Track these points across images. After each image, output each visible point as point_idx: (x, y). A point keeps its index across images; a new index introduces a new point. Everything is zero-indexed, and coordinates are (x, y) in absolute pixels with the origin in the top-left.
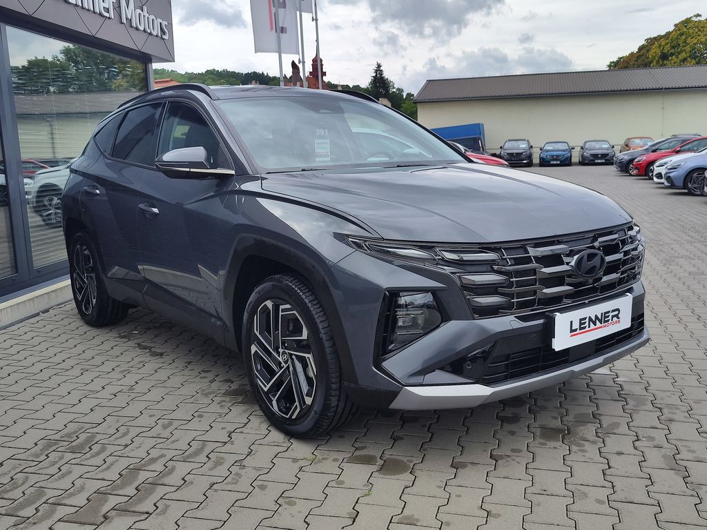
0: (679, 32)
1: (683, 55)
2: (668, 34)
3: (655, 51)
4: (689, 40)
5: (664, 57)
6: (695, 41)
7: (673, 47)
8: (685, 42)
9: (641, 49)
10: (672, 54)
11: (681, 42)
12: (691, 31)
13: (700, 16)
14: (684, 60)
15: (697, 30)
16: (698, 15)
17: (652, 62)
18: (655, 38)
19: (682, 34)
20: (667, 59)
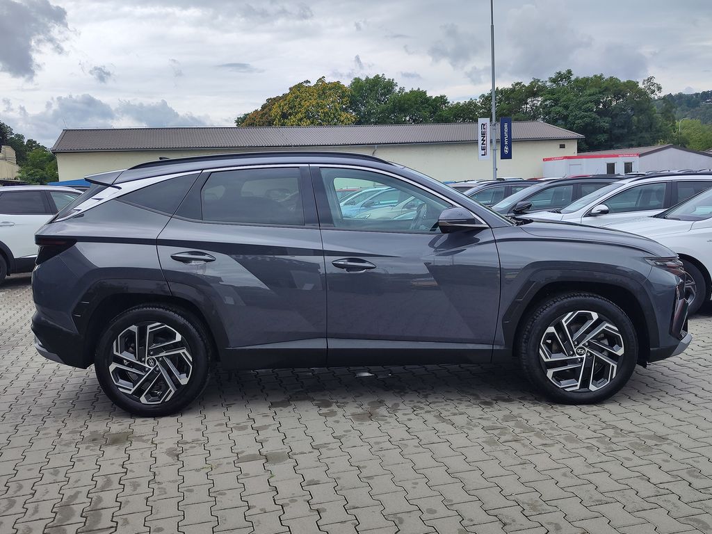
0: (294, 95)
1: (300, 115)
2: (285, 96)
3: (276, 111)
4: (303, 103)
5: (284, 116)
6: (308, 104)
7: (291, 108)
8: (300, 104)
9: (264, 107)
10: (290, 114)
11: (296, 104)
12: (304, 95)
13: (309, 82)
14: (301, 120)
15: (308, 95)
16: (308, 82)
17: (275, 119)
18: (274, 99)
19: (296, 97)
20: (287, 118)
